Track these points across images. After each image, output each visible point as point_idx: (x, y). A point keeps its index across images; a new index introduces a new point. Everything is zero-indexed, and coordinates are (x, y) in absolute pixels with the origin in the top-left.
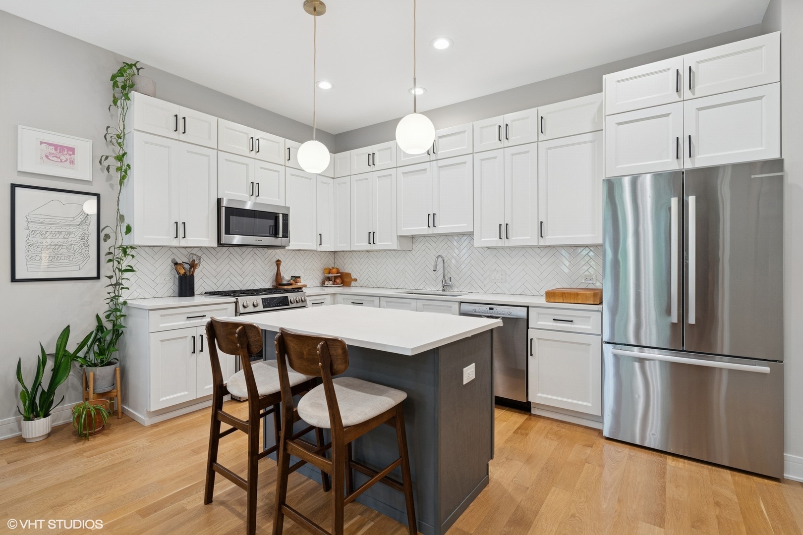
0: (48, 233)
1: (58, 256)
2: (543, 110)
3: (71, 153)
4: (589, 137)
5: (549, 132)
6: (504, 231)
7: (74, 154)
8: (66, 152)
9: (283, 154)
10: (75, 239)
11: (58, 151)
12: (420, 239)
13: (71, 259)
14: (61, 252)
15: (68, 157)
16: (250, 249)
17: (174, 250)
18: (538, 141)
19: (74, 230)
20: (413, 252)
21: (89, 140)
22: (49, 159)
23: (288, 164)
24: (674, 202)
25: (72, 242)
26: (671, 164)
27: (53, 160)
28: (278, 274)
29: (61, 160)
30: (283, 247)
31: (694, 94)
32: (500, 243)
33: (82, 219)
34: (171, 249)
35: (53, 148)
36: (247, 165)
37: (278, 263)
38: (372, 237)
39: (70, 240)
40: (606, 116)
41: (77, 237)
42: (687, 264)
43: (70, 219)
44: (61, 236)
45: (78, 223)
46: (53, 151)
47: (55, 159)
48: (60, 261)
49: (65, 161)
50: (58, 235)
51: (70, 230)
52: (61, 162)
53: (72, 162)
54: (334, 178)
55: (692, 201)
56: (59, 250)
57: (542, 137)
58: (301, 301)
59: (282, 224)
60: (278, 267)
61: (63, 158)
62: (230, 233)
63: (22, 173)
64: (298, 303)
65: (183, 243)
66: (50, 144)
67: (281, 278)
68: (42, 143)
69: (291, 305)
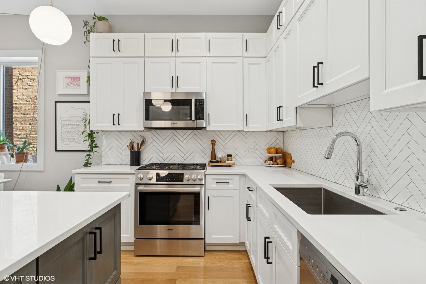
0: (69, 125)
1: (74, 138)
3: (78, 80)
7: (79, 80)
8: (76, 80)
10: (81, 128)
11: (73, 80)
13: (79, 140)
14: (75, 136)
15: (77, 82)
19: (80, 123)
21: (86, 71)
22: (69, 85)
25: (80, 130)
27: (70, 86)
29: (74, 85)
33: (84, 117)
34: (132, 133)
35: (71, 79)
37: (213, 142)
39: (78, 129)
41: (82, 127)
43: (78, 117)
44: (75, 127)
45: (82, 119)
46: (71, 81)
47: (71, 85)
48: (75, 141)
49: (76, 85)
50: (73, 126)
52: (74, 86)
53: (79, 85)
56: (74, 135)
58: (197, 179)
59: (195, 108)
60: (213, 146)
61: (75, 84)
62: (150, 119)
63: (59, 95)
64: (193, 181)
65: (119, 128)
66: (69, 77)
67: (215, 155)
68: (66, 77)
69: (185, 182)
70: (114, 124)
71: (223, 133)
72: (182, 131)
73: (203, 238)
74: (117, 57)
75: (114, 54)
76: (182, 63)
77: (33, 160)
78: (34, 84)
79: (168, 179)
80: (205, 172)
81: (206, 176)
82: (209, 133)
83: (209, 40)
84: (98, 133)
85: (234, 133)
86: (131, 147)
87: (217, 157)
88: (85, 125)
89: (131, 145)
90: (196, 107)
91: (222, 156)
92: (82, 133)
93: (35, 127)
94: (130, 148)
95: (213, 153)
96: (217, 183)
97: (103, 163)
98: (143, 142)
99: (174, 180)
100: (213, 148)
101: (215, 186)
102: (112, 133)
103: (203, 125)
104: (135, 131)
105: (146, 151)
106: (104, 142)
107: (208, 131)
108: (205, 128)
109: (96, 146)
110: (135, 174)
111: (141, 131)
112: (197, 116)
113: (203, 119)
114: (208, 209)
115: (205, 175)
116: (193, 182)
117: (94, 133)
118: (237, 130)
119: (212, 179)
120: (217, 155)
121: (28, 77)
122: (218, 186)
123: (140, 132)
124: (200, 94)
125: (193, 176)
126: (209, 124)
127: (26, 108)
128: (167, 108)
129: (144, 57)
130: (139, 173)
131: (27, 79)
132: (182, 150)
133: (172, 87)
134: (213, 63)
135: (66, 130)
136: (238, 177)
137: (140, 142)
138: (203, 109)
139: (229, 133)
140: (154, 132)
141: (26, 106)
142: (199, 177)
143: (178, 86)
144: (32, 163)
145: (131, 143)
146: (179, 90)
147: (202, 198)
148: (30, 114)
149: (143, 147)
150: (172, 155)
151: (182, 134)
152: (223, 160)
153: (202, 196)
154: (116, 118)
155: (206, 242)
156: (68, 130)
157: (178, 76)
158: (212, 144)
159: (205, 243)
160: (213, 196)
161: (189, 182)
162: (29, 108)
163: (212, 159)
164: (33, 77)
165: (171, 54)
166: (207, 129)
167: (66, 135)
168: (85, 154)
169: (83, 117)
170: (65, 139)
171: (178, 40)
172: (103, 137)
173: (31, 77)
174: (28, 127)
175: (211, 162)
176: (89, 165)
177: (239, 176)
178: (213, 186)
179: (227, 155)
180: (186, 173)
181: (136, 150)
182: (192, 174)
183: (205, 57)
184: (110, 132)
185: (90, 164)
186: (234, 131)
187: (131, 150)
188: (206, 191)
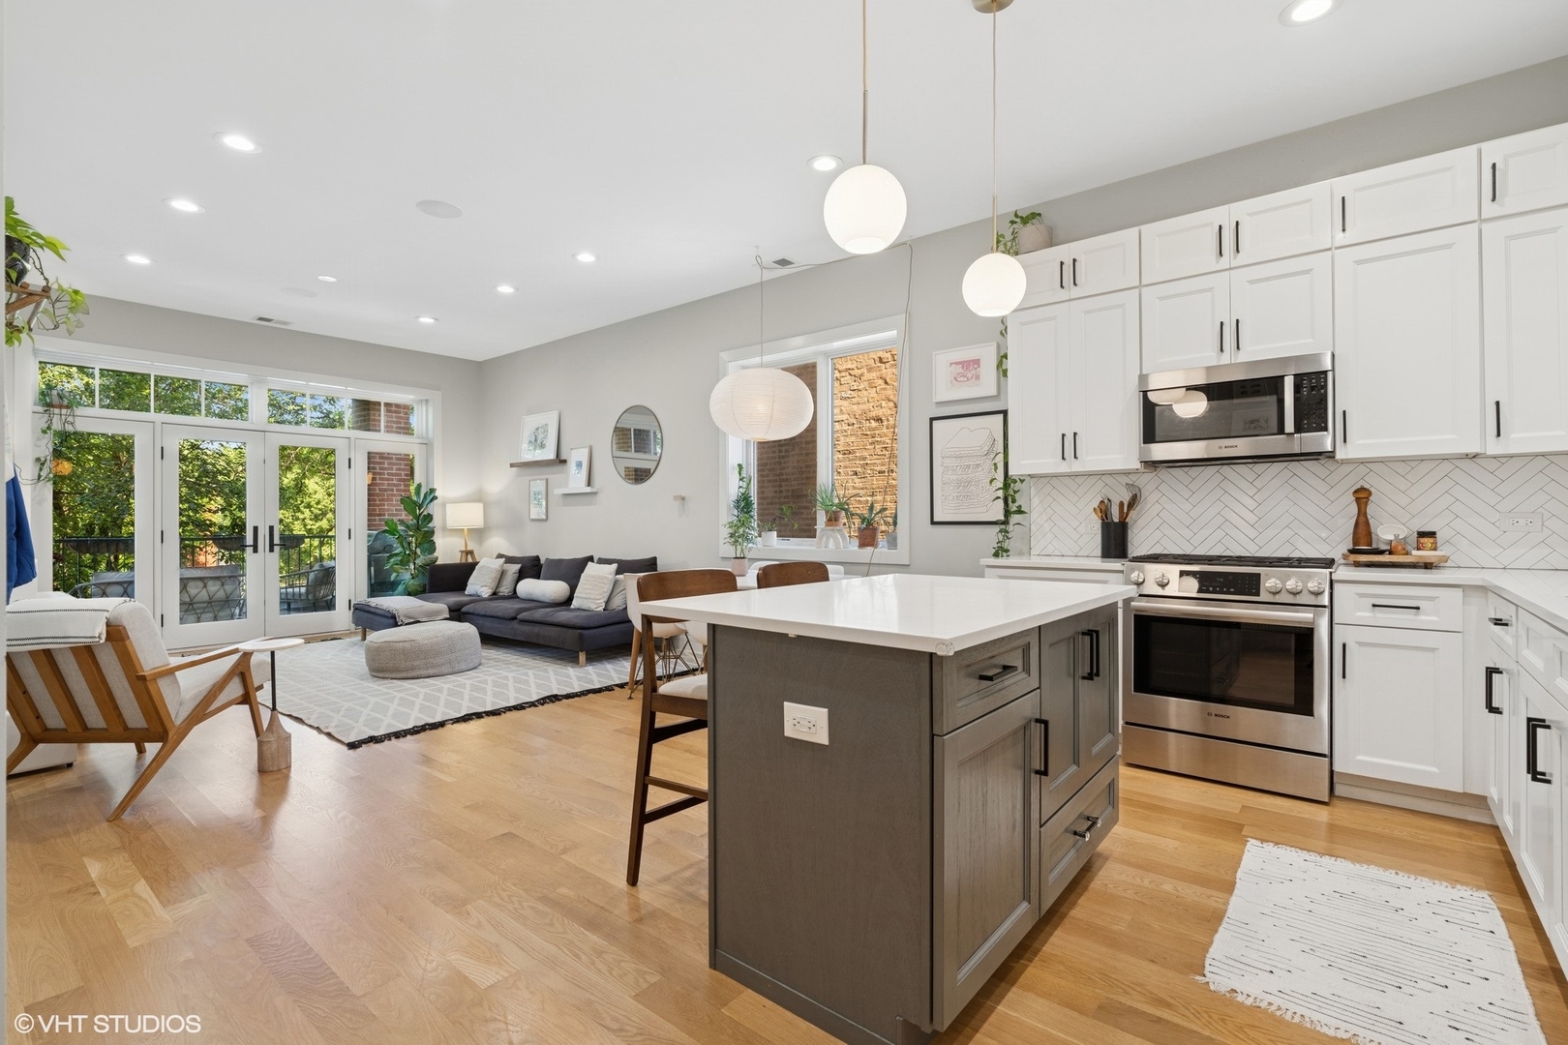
0: (959, 468)
1: (968, 494)
3: (976, 367)
7: (979, 367)
8: (972, 367)
10: (982, 473)
11: (965, 368)
13: (981, 498)
14: (970, 490)
15: (974, 372)
16: (1277, 467)
17: (1108, 479)
19: (983, 461)
21: (995, 346)
22: (958, 381)
23: (1344, 239)
25: (983, 477)
27: (961, 381)
28: (1362, 523)
29: (968, 378)
33: (989, 447)
34: (1103, 478)
35: (961, 366)
37: (1362, 496)
39: (977, 474)
41: (987, 470)
43: (975, 449)
44: (970, 471)
45: (986, 453)
46: (961, 370)
47: (962, 379)
48: (972, 501)
49: (972, 378)
50: (966, 470)
51: (978, 462)
52: (969, 382)
53: (978, 377)
58: (1305, 592)
59: (1297, 400)
60: (1363, 506)
61: (969, 375)
62: (1157, 440)
63: (937, 403)
64: (1292, 596)
65: (1076, 467)
66: (957, 363)
67: (1369, 534)
68: (951, 364)
69: (1264, 596)
70: (1063, 458)
71: (1401, 468)
72: (1250, 466)
73: (1326, 751)
74: (1070, 300)
75: (1063, 295)
76: (1251, 282)
77: (888, 542)
78: (862, 387)
79: (1215, 587)
80: (1331, 573)
81: (1336, 586)
82: (1346, 469)
83: (1343, 198)
84: (1022, 481)
85: (1447, 466)
86: (1104, 510)
87: (1378, 539)
88: (995, 464)
89: (1103, 508)
90: (1297, 395)
91: (1397, 536)
92: (991, 482)
93: (863, 480)
94: (1100, 514)
95: (1361, 526)
96: (1374, 606)
97: (1032, 553)
98: (1133, 502)
99: (1232, 590)
100: (1362, 514)
101: (1367, 614)
102: (1054, 481)
103: (1322, 444)
104: (1111, 474)
105: (1141, 523)
106: (1035, 501)
107: (1344, 462)
108: (1330, 455)
109: (1020, 511)
110: (1122, 572)
111: (1127, 473)
112: (1302, 420)
113: (1325, 429)
114: (1344, 677)
115: (1331, 581)
116: (1290, 599)
117: (1015, 482)
118: (1461, 454)
119: (1357, 594)
120: (1377, 535)
121: (851, 372)
122: (1379, 615)
123: (1124, 477)
124: (1315, 358)
125: (1291, 584)
126: (1345, 441)
127: (848, 440)
128: (1196, 407)
129: (1140, 286)
130: (1133, 570)
131: (849, 377)
132: (1252, 519)
133: (1222, 350)
134: (1359, 262)
135: (951, 477)
136: (1459, 592)
137: (1126, 498)
138: (1321, 400)
139: (1425, 467)
140: (1164, 473)
141: (847, 436)
142: (1312, 585)
143: (1240, 346)
144: (885, 550)
145: (1102, 502)
146: (1244, 356)
147: (1321, 645)
148: (855, 453)
149: (1132, 514)
150: (1220, 534)
151: (1251, 476)
152: (1400, 548)
153: (1320, 638)
154: (1070, 445)
155: (1336, 768)
156: (955, 477)
157: (1237, 320)
158: (1358, 500)
159: (1332, 772)
160: (1361, 644)
161: (1278, 599)
162: (853, 439)
163: (1356, 542)
164: (860, 372)
165: (1217, 263)
166: (1339, 456)
167: (951, 488)
168: (997, 528)
169: (986, 448)
170: (951, 498)
171: (1237, 222)
172: (1033, 491)
173: (856, 372)
174: (850, 481)
175: (1353, 551)
176: (1004, 554)
177: (1461, 590)
178: (1359, 614)
179: (1416, 535)
180: (1266, 575)
181: (1116, 520)
182: (1288, 577)
183: (1330, 249)
184: (1048, 479)
185: (1007, 551)
186: (1445, 458)
187: (1103, 520)
188: (1335, 627)
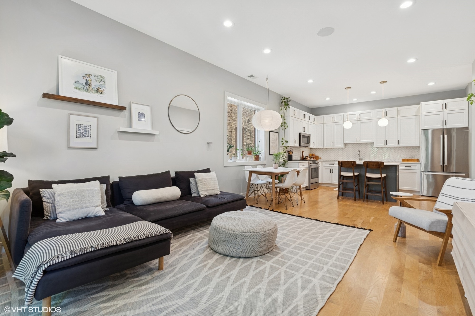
2: (399, 108)
4: (414, 117)
5: (401, 114)
6: (385, 142)
9: (303, 116)
12: (349, 145)
18: (397, 117)
20: (346, 149)
23: (309, 121)
24: (441, 136)
26: (440, 126)
28: (303, 155)
30: (307, 147)
31: (446, 110)
32: (384, 146)
36: (303, 122)
37: (303, 152)
38: (333, 144)
39: (275, 145)
40: (421, 113)
42: (445, 151)
51: (275, 142)
54: (316, 124)
55: (446, 136)
57: (399, 116)
70: (294, 144)
135: (272, 145)
169: (276, 139)
